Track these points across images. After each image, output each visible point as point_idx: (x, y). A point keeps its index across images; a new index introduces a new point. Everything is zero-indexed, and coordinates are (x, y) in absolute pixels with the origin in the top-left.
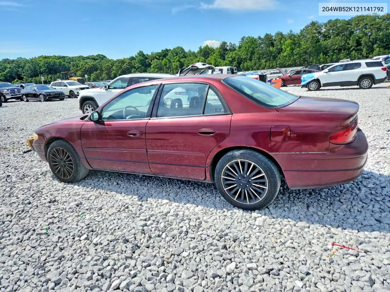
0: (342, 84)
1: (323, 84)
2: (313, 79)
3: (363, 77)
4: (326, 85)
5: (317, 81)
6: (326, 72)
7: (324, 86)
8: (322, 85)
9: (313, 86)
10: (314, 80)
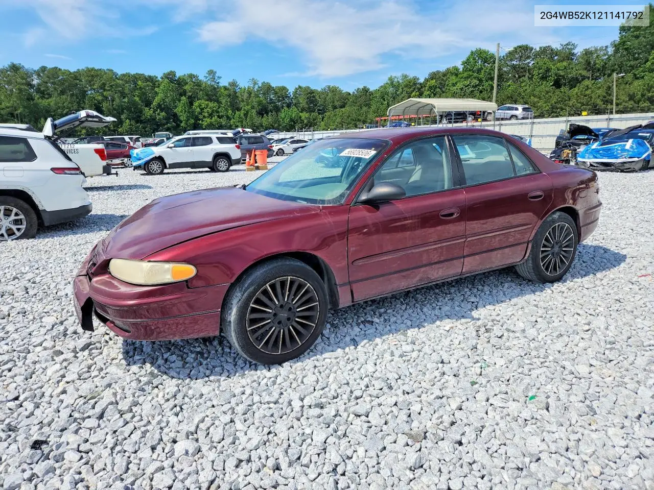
0: (193, 165)
1: (169, 164)
2: (153, 156)
3: (219, 156)
4: (173, 166)
5: (160, 159)
6: (171, 148)
7: (170, 168)
8: (168, 166)
9: (155, 167)
10: (155, 159)
